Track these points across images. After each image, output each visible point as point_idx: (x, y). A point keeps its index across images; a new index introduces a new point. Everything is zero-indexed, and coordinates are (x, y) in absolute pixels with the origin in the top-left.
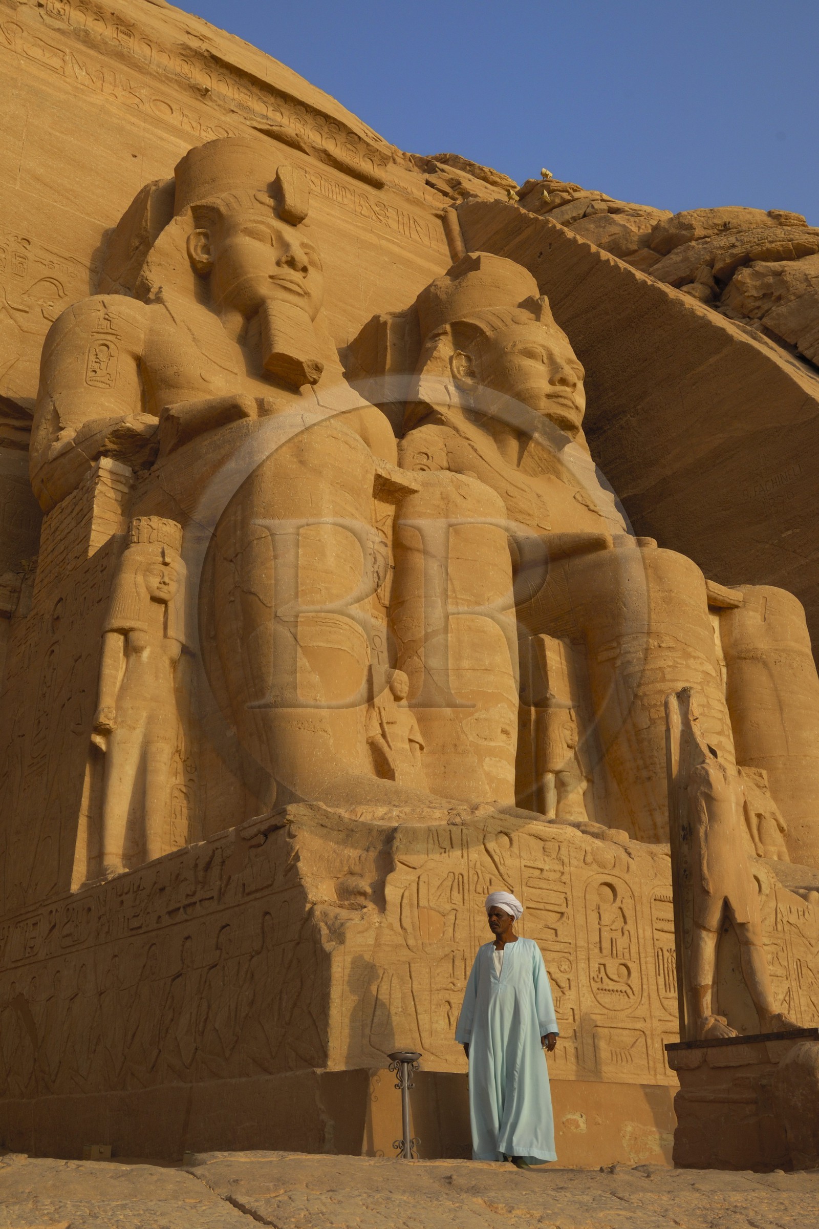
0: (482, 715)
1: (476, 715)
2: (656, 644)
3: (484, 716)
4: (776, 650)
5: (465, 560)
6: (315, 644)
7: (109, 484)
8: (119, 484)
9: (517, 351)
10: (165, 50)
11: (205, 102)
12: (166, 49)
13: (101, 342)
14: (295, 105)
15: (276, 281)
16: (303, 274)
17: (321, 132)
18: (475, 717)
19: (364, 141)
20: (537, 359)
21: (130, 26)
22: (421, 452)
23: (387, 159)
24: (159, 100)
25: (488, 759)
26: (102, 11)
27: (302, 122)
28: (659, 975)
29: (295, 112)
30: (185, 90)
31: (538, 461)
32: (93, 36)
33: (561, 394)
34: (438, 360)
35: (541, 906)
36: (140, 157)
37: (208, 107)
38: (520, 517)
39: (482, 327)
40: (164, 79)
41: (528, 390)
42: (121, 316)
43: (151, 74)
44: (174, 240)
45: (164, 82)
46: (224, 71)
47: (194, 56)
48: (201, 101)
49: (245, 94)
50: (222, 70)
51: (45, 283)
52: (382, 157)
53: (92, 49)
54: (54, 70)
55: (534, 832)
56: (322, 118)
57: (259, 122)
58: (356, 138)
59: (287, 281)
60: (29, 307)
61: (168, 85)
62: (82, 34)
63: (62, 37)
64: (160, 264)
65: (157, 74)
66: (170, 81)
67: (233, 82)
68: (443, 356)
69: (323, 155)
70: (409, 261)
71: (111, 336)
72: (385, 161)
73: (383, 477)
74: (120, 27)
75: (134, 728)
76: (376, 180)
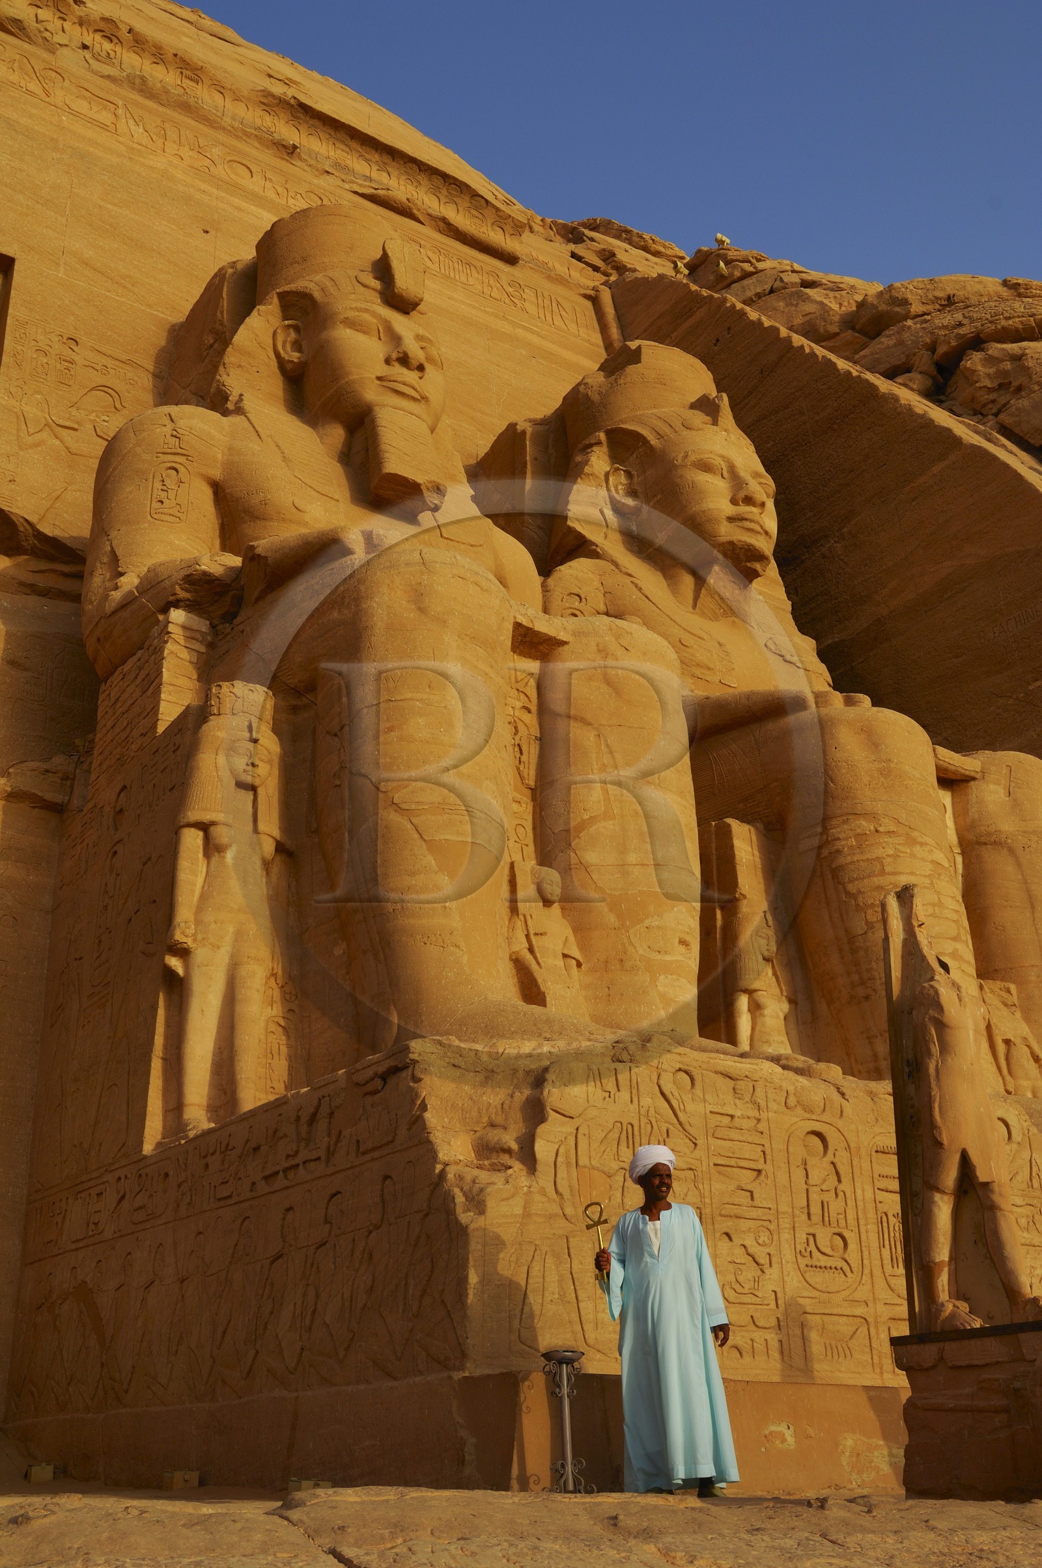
0: (654, 922)
1: (647, 922)
2: (872, 828)
3: (657, 923)
4: (1025, 832)
5: (630, 727)
6: (442, 837)
7: (182, 642)
8: (194, 641)
9: (689, 463)
10: (242, 99)
11: (293, 162)
12: (243, 96)
13: (169, 465)
14: (405, 163)
15: (385, 383)
16: (420, 374)
17: (438, 195)
18: (645, 925)
19: (493, 204)
20: (714, 473)
21: (198, 70)
22: (571, 593)
23: (522, 227)
24: (236, 161)
25: (662, 977)
26: (162, 52)
27: (415, 184)
28: (884, 1247)
29: (405, 172)
30: (267, 147)
31: (719, 601)
32: (151, 83)
33: (746, 516)
34: (591, 478)
35: (733, 1162)
36: (212, 232)
37: (296, 168)
38: (698, 672)
39: (645, 435)
40: (241, 135)
41: (704, 511)
42: (193, 431)
43: (224, 129)
44: (257, 335)
45: (241, 138)
46: (316, 122)
47: (278, 105)
48: (287, 160)
49: (343, 150)
50: (312, 122)
51: (98, 392)
52: (515, 225)
53: (151, 100)
54: (104, 127)
55: (721, 1069)
56: (439, 177)
57: (361, 185)
58: (483, 202)
59: (399, 382)
60: (78, 423)
61: (246, 141)
62: (138, 81)
63: (113, 86)
64: (240, 366)
65: (232, 129)
66: (249, 137)
67: (327, 136)
68: (596, 472)
69: (442, 224)
70: (552, 354)
71: (180, 457)
72: (519, 229)
73: (524, 626)
74: (184, 71)
75: (218, 947)
76: (509, 254)
